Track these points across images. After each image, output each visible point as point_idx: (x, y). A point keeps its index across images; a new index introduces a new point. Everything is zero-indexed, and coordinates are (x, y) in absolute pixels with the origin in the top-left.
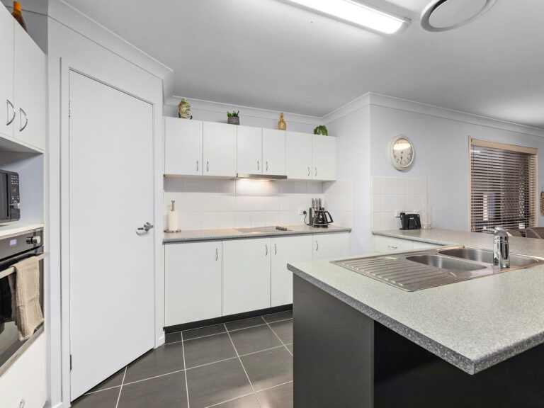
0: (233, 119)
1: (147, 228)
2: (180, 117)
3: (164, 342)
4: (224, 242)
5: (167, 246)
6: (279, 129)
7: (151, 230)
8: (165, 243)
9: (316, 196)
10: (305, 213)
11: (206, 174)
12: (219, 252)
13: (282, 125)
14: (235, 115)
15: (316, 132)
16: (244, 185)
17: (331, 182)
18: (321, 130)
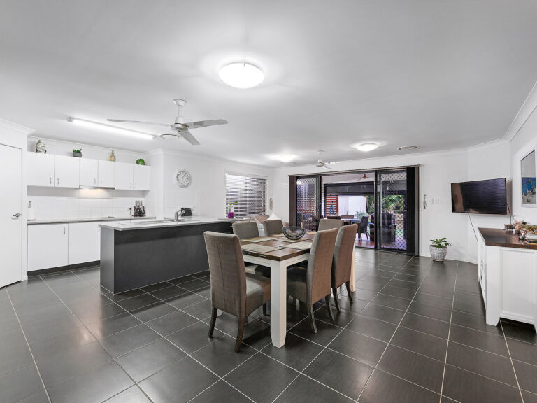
0: (77, 153)
1: (17, 216)
2: (37, 151)
3: (27, 278)
4: (70, 224)
5: (30, 226)
6: (111, 160)
7: (20, 217)
8: (28, 224)
9: (138, 199)
10: (131, 209)
11: (56, 185)
12: (67, 231)
13: (113, 158)
14: (79, 152)
15: (138, 163)
16: (85, 192)
17: (148, 191)
18: (140, 161)
